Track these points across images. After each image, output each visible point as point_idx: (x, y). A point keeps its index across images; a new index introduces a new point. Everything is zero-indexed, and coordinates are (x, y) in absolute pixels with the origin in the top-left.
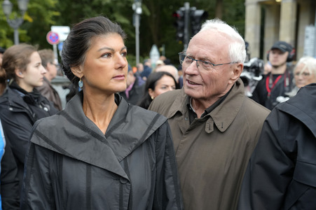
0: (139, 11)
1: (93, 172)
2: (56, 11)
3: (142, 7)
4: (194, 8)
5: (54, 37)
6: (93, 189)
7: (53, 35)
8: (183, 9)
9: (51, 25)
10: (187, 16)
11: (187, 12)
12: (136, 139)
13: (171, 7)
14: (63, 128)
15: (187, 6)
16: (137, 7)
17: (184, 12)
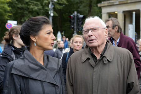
0: (52, 15)
1: (44, 84)
2: (10, 13)
3: (53, 13)
4: (79, 14)
5: (9, 26)
6: (46, 92)
7: (9, 24)
8: (74, 14)
9: (8, 20)
10: (75, 18)
11: (76, 16)
12: (56, 69)
13: (67, 14)
14: (28, 65)
15: (76, 13)
16: (51, 13)
17: (74, 15)
